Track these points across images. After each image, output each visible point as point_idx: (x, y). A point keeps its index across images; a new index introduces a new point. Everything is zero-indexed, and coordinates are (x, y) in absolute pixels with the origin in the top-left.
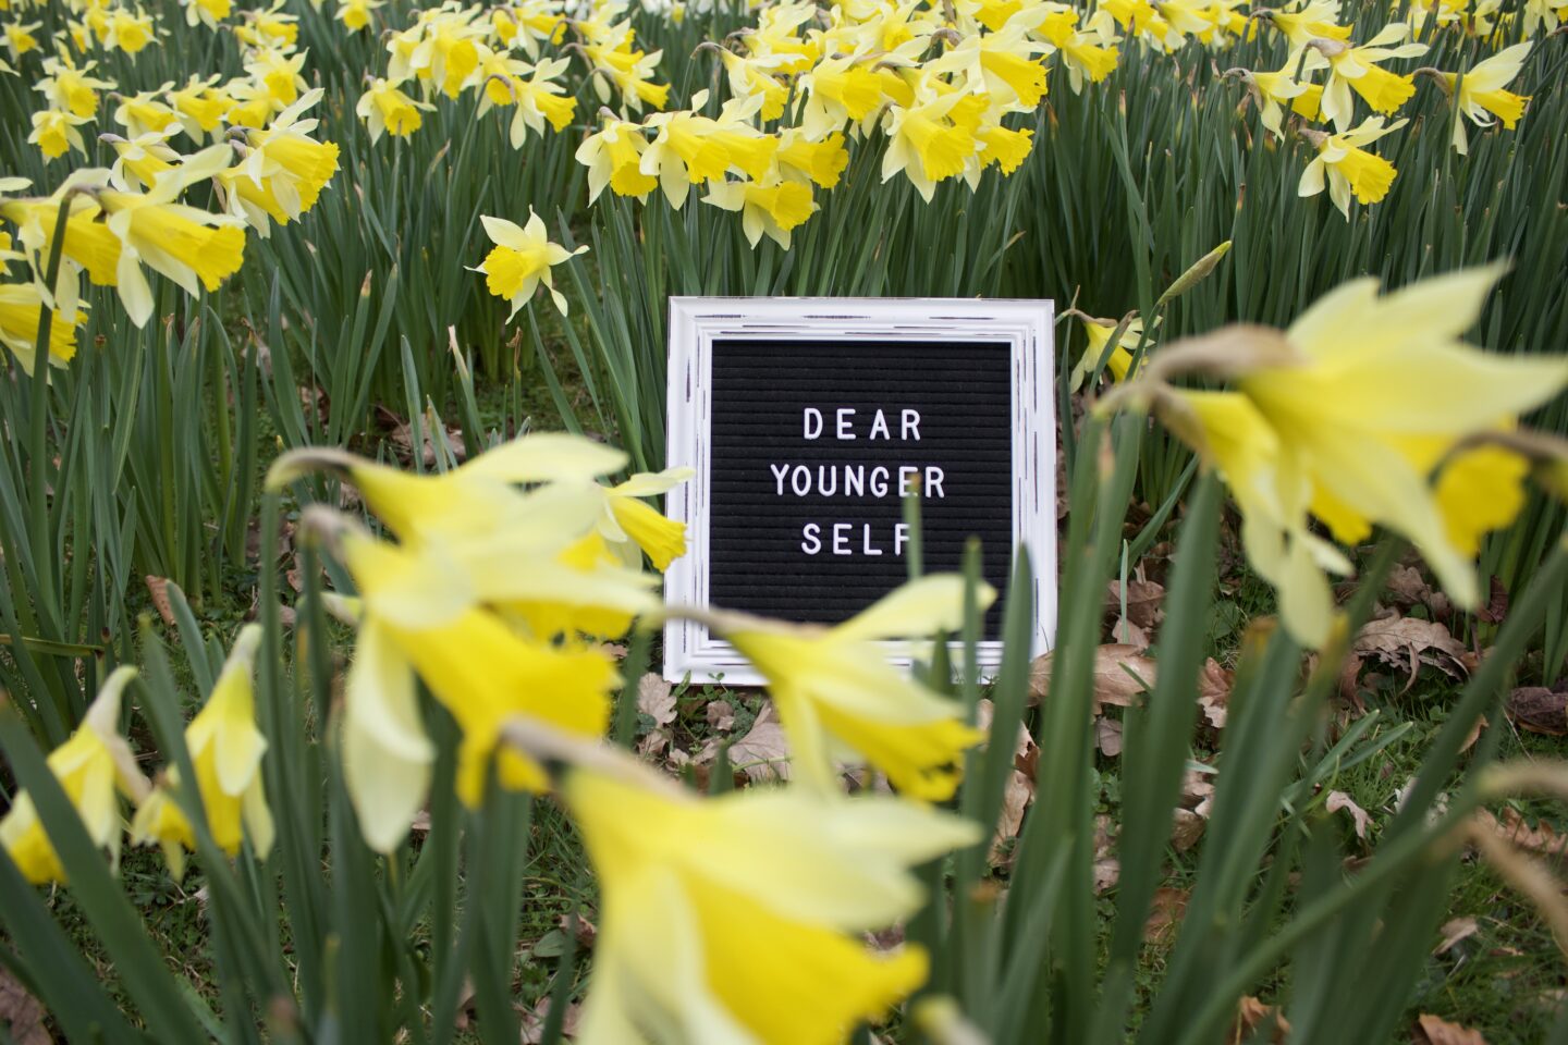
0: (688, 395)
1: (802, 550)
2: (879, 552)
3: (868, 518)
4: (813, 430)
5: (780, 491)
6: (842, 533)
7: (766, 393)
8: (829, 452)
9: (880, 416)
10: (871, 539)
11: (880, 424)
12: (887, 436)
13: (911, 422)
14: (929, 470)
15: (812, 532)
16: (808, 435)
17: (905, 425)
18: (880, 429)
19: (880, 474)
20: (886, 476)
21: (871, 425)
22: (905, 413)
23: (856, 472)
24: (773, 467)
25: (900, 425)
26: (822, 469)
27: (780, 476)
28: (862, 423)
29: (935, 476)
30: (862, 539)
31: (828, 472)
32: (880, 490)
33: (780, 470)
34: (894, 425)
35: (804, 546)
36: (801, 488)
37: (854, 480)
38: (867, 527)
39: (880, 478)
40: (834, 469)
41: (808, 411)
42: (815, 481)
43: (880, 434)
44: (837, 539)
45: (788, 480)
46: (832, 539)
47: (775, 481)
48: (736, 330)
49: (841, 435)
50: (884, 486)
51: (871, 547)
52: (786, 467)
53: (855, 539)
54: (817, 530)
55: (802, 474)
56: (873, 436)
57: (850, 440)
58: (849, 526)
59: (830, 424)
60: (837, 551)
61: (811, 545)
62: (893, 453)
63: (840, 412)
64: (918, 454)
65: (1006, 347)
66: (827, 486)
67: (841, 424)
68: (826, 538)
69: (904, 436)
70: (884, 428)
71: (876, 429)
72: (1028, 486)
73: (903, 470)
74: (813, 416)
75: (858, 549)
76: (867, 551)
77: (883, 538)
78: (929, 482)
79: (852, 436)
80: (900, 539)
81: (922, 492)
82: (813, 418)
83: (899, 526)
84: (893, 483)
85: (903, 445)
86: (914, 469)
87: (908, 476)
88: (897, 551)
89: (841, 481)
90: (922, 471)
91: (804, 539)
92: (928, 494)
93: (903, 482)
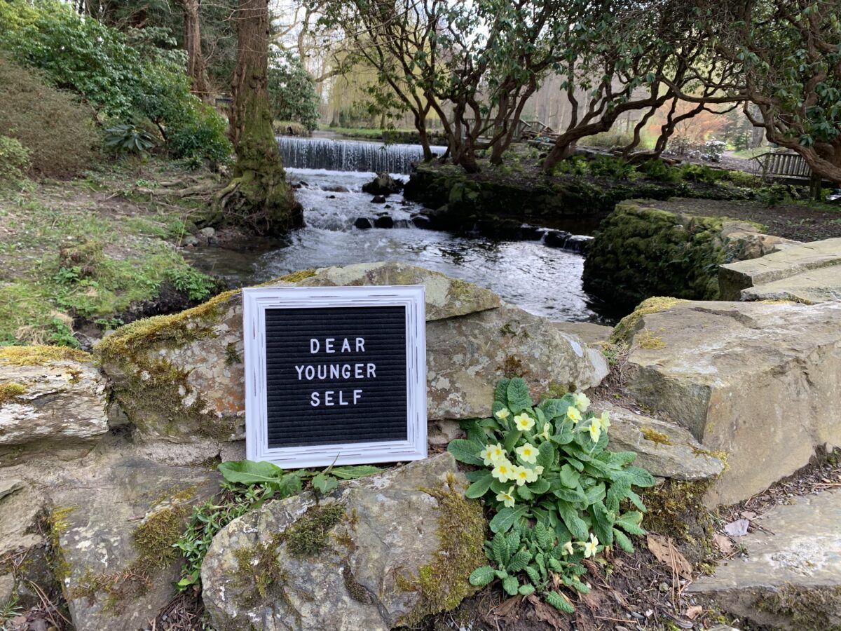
0: (254, 336)
1: (311, 405)
2: (346, 403)
3: (341, 387)
4: (315, 349)
5: (300, 378)
6: (329, 395)
7: (292, 332)
8: (323, 359)
9: (346, 341)
10: (343, 398)
11: (346, 345)
12: (349, 350)
13: (360, 343)
14: (369, 365)
15: (315, 396)
16: (313, 352)
17: (358, 345)
18: (346, 347)
19: (347, 368)
20: (349, 369)
21: (342, 345)
22: (358, 339)
23: (335, 367)
24: (297, 367)
25: (355, 345)
26: (319, 367)
27: (300, 371)
29: (371, 369)
30: (339, 398)
31: (322, 367)
32: (346, 375)
33: (300, 368)
34: (352, 345)
35: (312, 403)
36: (310, 376)
37: (335, 371)
38: (341, 392)
39: (347, 370)
40: (325, 366)
41: (312, 341)
42: (316, 372)
43: (346, 350)
44: (327, 399)
45: (303, 373)
46: (325, 398)
47: (298, 373)
48: (276, 304)
49: (328, 351)
50: (348, 373)
51: (343, 401)
52: (303, 367)
53: (335, 398)
54: (318, 395)
55: (310, 370)
56: (343, 351)
57: (332, 353)
58: (332, 392)
59: (323, 345)
60: (327, 404)
61: (315, 402)
62: (352, 357)
63: (328, 340)
64: (363, 358)
65: (404, 307)
66: (322, 374)
67: (328, 346)
68: (322, 398)
69: (357, 350)
70: (348, 347)
71: (344, 347)
72: (414, 370)
73: (357, 365)
75: (337, 402)
76: (341, 403)
77: (348, 397)
78: (369, 371)
79: (333, 351)
80: (356, 397)
81: (366, 375)
82: (315, 344)
83: (355, 391)
84: (353, 371)
85: (357, 354)
86: (362, 365)
87: (359, 368)
88: (355, 403)
89: (328, 371)
90: (366, 365)
91: (311, 399)
92: (369, 376)
93: (357, 371)
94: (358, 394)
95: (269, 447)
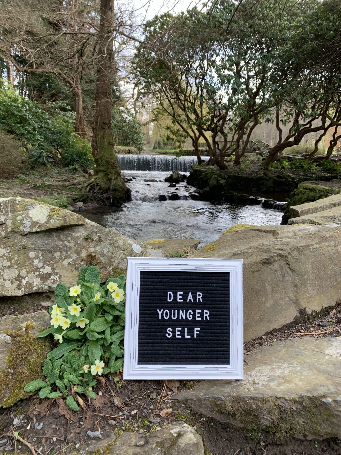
0: (133, 288)
1: (166, 336)
2: (189, 337)
3: (186, 325)
4: (170, 299)
5: (160, 318)
6: (179, 331)
7: (156, 287)
8: (175, 306)
9: (190, 294)
10: (187, 333)
11: (190, 297)
12: (192, 301)
13: (199, 296)
14: (205, 311)
15: (169, 331)
16: (169, 300)
17: (198, 297)
18: (190, 298)
19: (190, 313)
20: (192, 313)
21: (188, 297)
22: (198, 293)
23: (183, 311)
24: (158, 310)
25: (196, 297)
26: (173, 311)
27: (160, 313)
28: (185, 297)
29: (207, 314)
30: (185, 333)
31: (174, 311)
32: (190, 317)
33: (160, 311)
34: (194, 297)
35: (167, 335)
36: (166, 317)
37: (183, 315)
38: (186, 329)
39: (190, 314)
40: (176, 311)
41: (169, 293)
42: (171, 314)
43: (190, 300)
44: (177, 333)
45: (162, 314)
46: (175, 333)
47: (159, 314)
48: (147, 268)
49: (179, 301)
50: (191, 316)
51: (187, 335)
52: (162, 310)
53: (182, 333)
54: (171, 330)
55: (167, 313)
56: (188, 301)
57: (181, 302)
58: (180, 329)
59: (175, 296)
60: (177, 337)
61: (169, 335)
62: (194, 306)
63: (179, 293)
64: (202, 306)
65: (228, 274)
66: (174, 317)
67: (179, 297)
68: (174, 332)
69: (198, 301)
70: (191, 298)
71: (189, 298)
72: (235, 317)
73: (197, 311)
74: (170, 294)
75: (183, 336)
76: (186, 337)
77: (191, 333)
78: (205, 315)
79: (182, 301)
80: (196, 333)
81: (203, 318)
82: (170, 295)
83: (196, 329)
84: (194, 315)
85: (197, 303)
86: (200, 311)
87: (199, 313)
88: (195, 337)
89: (178, 314)
90: (203, 312)
91: (167, 333)
92: (205, 319)
93: (197, 315)
94: (197, 331)
95: (138, 364)
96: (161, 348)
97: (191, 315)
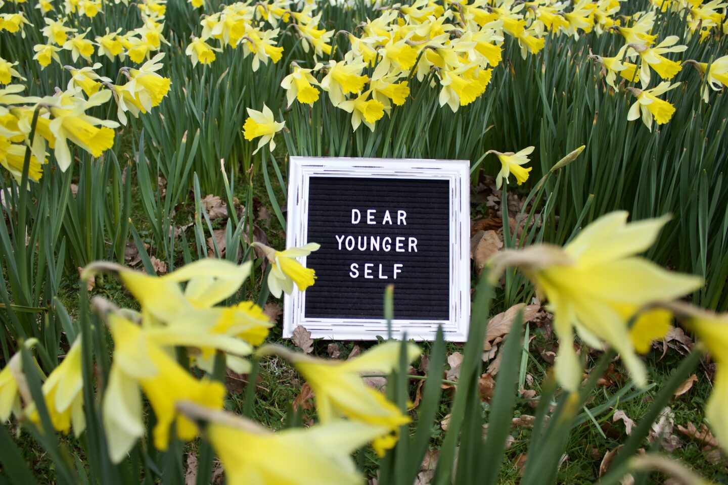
0: (298, 202)
1: (350, 276)
2: (386, 277)
3: (381, 261)
4: (356, 220)
5: (340, 248)
6: (369, 268)
7: (334, 202)
8: (363, 230)
9: (387, 213)
10: (383, 271)
11: (387, 217)
12: (391, 223)
13: (402, 216)
14: (410, 239)
15: (355, 267)
16: (353, 222)
17: (399, 218)
18: (387, 219)
19: (387, 241)
20: (390, 242)
21: (383, 218)
22: (399, 212)
23: (376, 239)
24: (337, 237)
25: (397, 218)
26: (360, 238)
27: (340, 241)
28: (379, 217)
29: (413, 242)
30: (378, 271)
31: (363, 239)
32: (387, 248)
33: (340, 238)
34: (395, 218)
35: (351, 274)
36: (350, 246)
37: (375, 243)
38: (381, 266)
39: (387, 242)
40: (365, 238)
41: (354, 211)
42: (356, 244)
43: (387, 222)
44: (366, 271)
45: (343, 243)
46: (364, 271)
47: (338, 243)
48: (320, 172)
49: (369, 223)
50: (389, 246)
51: (383, 275)
52: (343, 237)
53: (375, 271)
54: (357, 266)
55: (350, 240)
56: (384, 223)
57: (373, 225)
58: (372, 265)
59: (364, 217)
60: (366, 276)
61: (354, 273)
62: (393, 231)
63: (369, 211)
64: (405, 231)
65: (447, 182)
66: (362, 246)
67: (369, 217)
68: (361, 270)
69: (399, 223)
70: (389, 219)
71: (385, 219)
72: (457, 248)
73: (398, 239)
75: (376, 276)
76: (381, 277)
77: (388, 271)
78: (410, 245)
79: (374, 223)
80: (396, 271)
81: (407, 250)
82: (356, 214)
83: (396, 266)
84: (393, 245)
85: (398, 227)
86: (403, 239)
87: (400, 242)
88: (395, 277)
89: (369, 244)
90: (407, 240)
91: (351, 271)
92: (410, 250)
93: (398, 245)
94: (398, 268)
95: (306, 316)
96: (341, 294)
97: (389, 244)
